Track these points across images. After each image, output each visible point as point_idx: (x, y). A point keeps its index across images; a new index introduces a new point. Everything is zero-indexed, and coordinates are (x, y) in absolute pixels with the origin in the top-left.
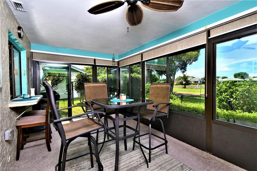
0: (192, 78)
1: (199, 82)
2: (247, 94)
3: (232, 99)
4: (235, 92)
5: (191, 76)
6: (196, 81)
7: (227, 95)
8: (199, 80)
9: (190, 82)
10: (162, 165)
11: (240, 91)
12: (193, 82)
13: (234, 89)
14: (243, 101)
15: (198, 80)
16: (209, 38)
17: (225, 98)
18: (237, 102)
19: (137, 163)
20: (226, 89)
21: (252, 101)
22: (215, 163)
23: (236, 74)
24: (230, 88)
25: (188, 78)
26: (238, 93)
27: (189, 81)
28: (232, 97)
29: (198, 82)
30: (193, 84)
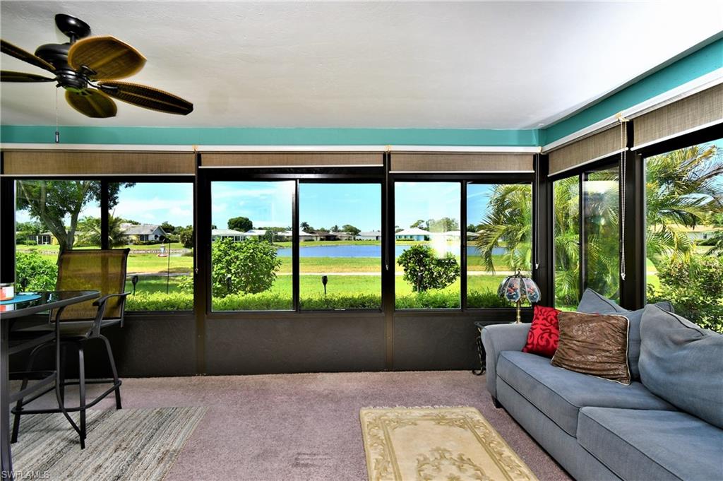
0: (129, 224)
1: (152, 238)
2: (250, 264)
3: (229, 276)
4: (234, 262)
5: (128, 220)
6: (142, 233)
7: (222, 268)
8: (152, 231)
9: (125, 238)
10: (117, 429)
11: (241, 259)
12: (134, 238)
13: (233, 256)
14: (246, 277)
15: (149, 231)
16: (200, 167)
17: (218, 274)
18: (237, 280)
19: (45, 457)
20: (220, 256)
21: (257, 275)
22: (212, 384)
23: (232, 219)
24: (226, 254)
25: (121, 225)
26: (238, 263)
27: (122, 234)
28: (229, 271)
29: (147, 236)
30: (135, 244)
